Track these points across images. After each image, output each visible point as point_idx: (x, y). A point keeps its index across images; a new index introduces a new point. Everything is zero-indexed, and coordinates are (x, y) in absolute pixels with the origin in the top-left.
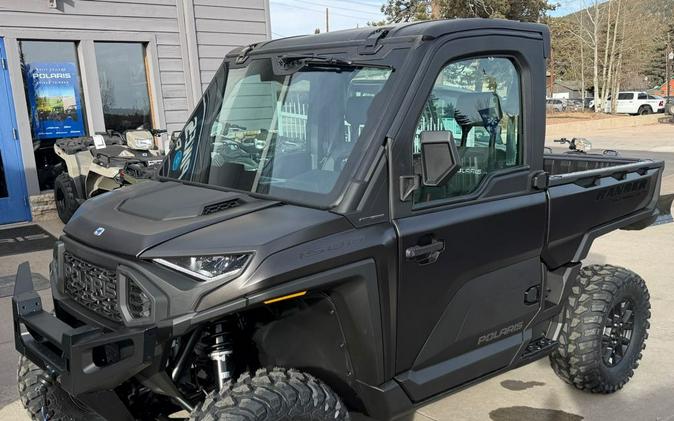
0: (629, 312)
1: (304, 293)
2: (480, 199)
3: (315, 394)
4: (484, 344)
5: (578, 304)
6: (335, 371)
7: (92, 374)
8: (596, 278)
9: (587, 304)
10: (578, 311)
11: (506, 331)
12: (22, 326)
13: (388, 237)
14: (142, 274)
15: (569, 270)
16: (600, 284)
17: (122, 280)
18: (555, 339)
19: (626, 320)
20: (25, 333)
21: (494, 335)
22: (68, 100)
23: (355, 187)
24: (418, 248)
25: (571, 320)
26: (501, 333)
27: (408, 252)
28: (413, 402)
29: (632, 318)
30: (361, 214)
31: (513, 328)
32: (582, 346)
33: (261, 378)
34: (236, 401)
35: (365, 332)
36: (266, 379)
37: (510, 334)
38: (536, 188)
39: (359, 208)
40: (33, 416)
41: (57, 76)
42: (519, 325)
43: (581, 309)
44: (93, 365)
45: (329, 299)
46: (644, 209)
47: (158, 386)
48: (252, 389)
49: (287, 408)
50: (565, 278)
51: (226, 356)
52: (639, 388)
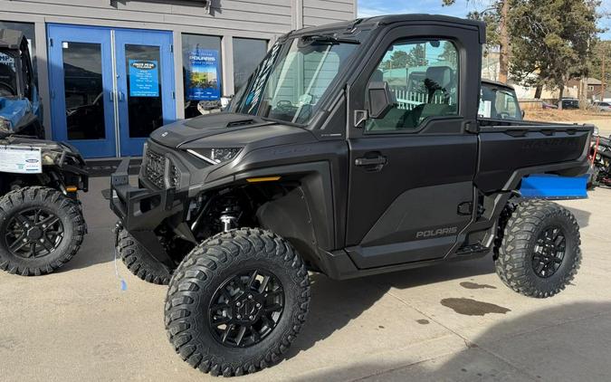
0: (560, 238)
1: (277, 179)
2: (420, 133)
3: (278, 247)
4: (422, 238)
5: (515, 225)
6: (305, 240)
7: (138, 217)
8: (531, 207)
9: (521, 226)
10: (514, 230)
11: (442, 232)
12: (114, 191)
13: (344, 151)
14: (179, 159)
15: (500, 196)
16: (532, 212)
17: (167, 161)
18: (487, 246)
19: (558, 243)
20: (115, 196)
21: (431, 233)
22: (212, 74)
23: (322, 113)
24: (365, 159)
25: (508, 236)
26: (437, 233)
27: (357, 161)
28: (359, 269)
29: (563, 242)
30: (324, 132)
31: (448, 231)
32: (514, 256)
33: (243, 231)
34: (221, 242)
35: (321, 211)
36: (245, 232)
37: (444, 235)
38: (468, 132)
39: (323, 128)
40: (124, 260)
41: (205, 59)
42: (454, 230)
43: (516, 229)
44: (139, 211)
45: (300, 188)
46: (574, 160)
47: (183, 233)
48: (233, 236)
49: (255, 252)
50: (496, 201)
51: (231, 220)
52: (568, 299)
